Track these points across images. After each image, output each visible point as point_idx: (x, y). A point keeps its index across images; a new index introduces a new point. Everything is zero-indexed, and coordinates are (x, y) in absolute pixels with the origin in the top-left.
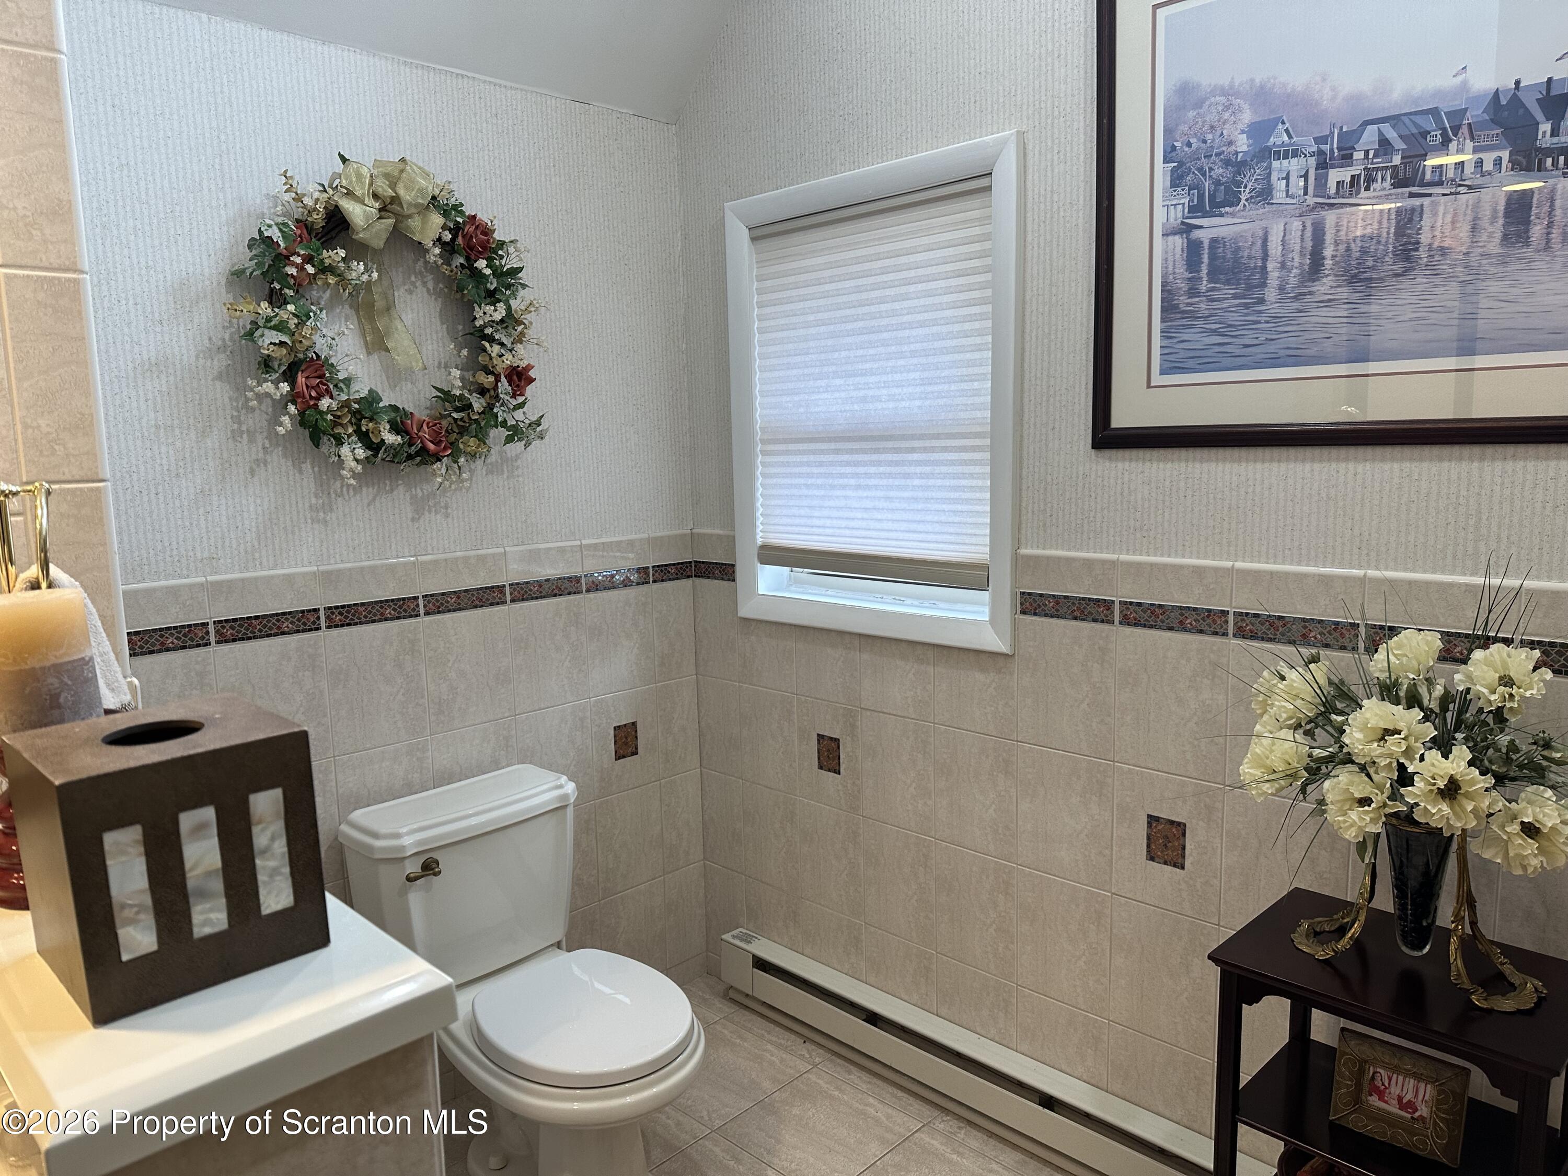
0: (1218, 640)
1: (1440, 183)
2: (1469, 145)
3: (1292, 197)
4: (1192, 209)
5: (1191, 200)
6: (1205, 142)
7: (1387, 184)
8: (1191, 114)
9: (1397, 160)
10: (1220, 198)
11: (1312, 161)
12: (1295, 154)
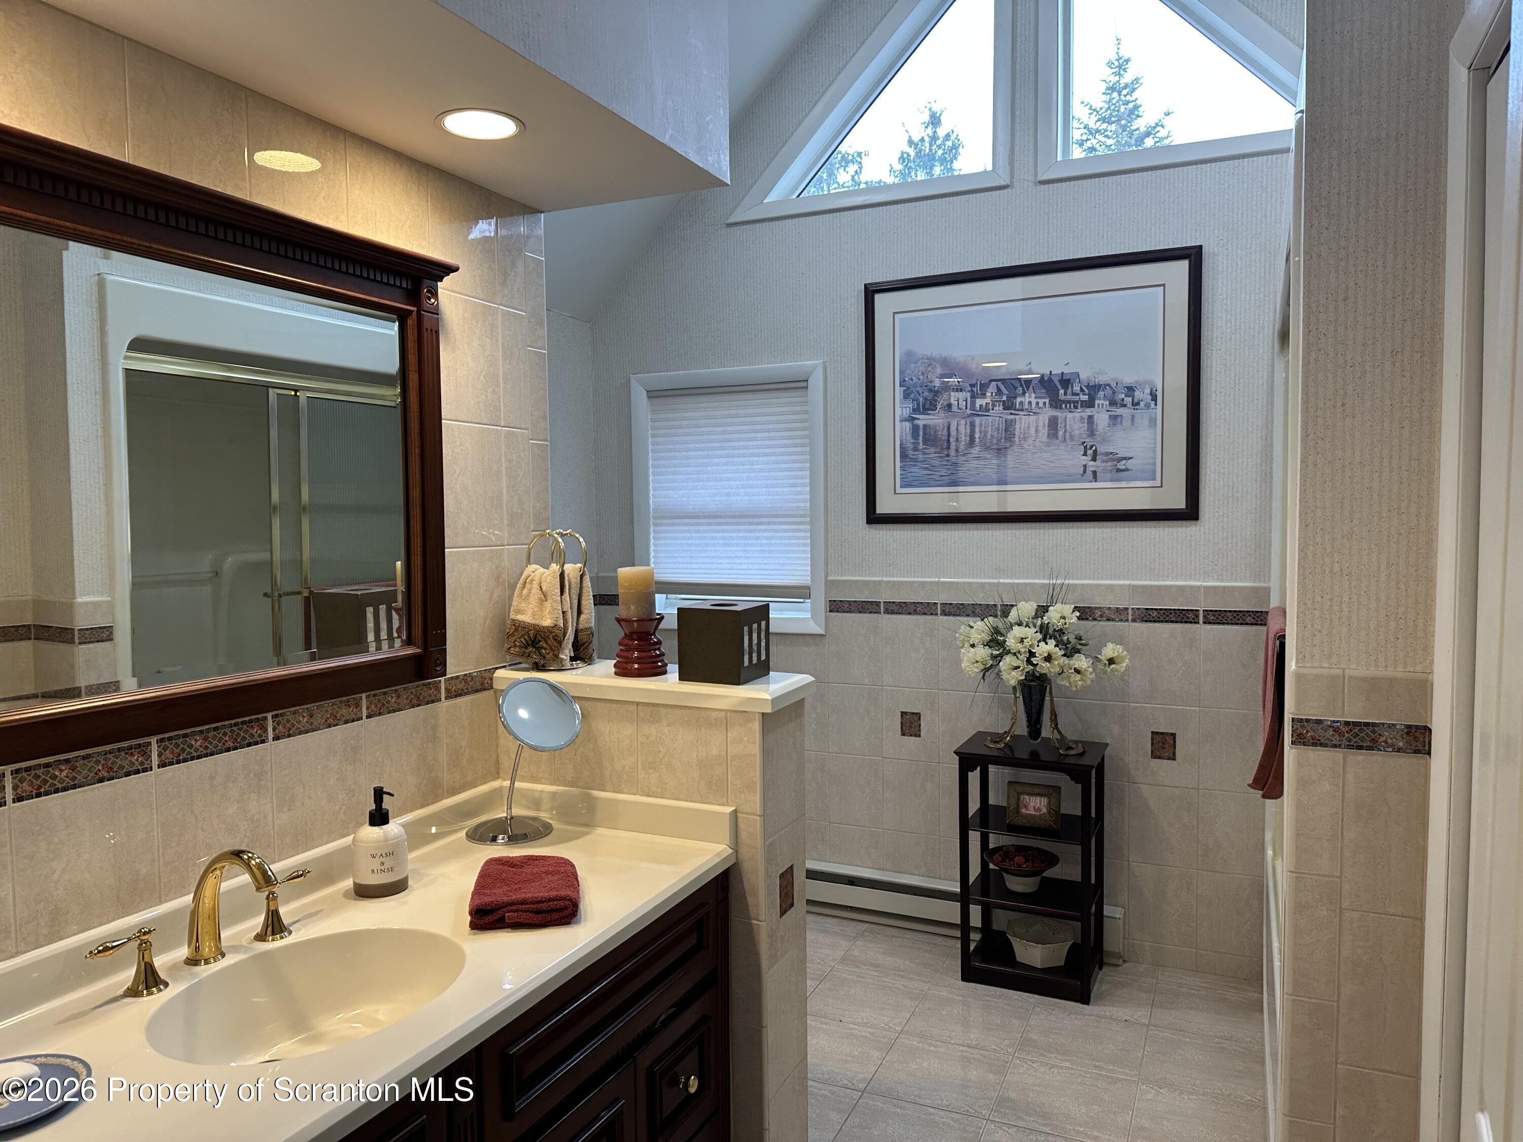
0: (933, 617)
1: (1022, 410)
2: (1033, 395)
3: (961, 409)
4: (914, 410)
5: (914, 406)
6: (919, 379)
7: (1001, 408)
8: (913, 366)
9: (1004, 398)
10: (927, 406)
11: (969, 394)
12: (961, 390)
